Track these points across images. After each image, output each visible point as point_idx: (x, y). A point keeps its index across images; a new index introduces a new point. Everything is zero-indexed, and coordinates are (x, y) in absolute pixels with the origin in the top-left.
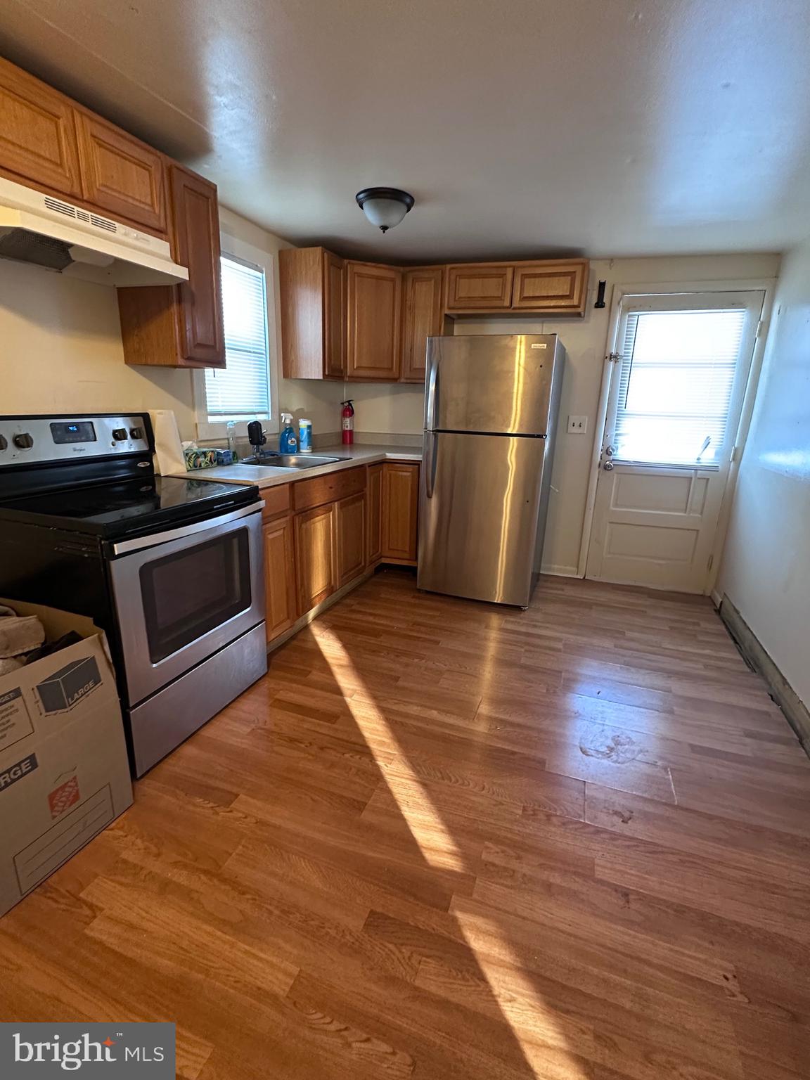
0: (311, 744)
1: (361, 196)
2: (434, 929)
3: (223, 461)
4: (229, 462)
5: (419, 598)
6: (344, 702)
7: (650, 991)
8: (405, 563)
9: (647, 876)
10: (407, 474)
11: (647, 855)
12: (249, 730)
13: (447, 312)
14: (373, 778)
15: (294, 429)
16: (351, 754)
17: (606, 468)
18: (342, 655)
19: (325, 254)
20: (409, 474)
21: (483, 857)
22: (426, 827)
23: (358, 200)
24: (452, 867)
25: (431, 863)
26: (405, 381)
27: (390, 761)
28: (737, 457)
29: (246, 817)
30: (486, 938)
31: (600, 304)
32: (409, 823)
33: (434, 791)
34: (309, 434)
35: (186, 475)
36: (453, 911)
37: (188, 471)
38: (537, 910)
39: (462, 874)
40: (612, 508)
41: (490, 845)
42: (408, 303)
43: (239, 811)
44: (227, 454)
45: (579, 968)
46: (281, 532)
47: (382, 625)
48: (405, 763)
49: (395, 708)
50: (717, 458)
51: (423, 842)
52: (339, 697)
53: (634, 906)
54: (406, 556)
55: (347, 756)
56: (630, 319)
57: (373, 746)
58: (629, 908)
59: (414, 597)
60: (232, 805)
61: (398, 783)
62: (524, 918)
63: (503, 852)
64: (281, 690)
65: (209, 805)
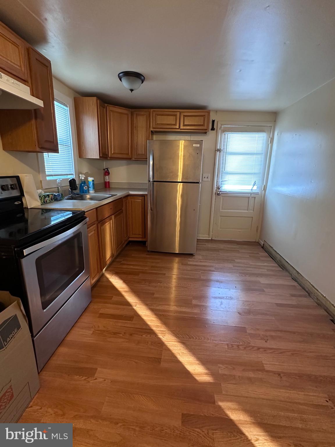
0: (124, 333)
1: (121, 75)
2: (213, 415)
3: (57, 199)
4: (60, 199)
5: (148, 255)
6: (134, 309)
7: (305, 416)
8: (140, 240)
9: (283, 364)
10: (139, 200)
11: (280, 354)
12: (91, 332)
13: (152, 129)
14: (159, 345)
15: (86, 182)
16: (146, 335)
17: (218, 194)
18: (124, 286)
19: (98, 101)
20: (140, 200)
21: (220, 372)
22: (191, 364)
23: (119, 77)
24: (209, 380)
25: (200, 381)
26: (134, 159)
27: (164, 335)
28: (265, 189)
29: (105, 380)
30: (236, 412)
31: (213, 129)
32: (183, 364)
33: (188, 345)
34: (93, 184)
35: (40, 207)
36: (217, 403)
37: (41, 205)
38: (250, 392)
39: (214, 383)
40: (221, 210)
41: (221, 366)
42: (135, 125)
43: (100, 378)
44: (59, 195)
45: (275, 414)
46: (94, 232)
47: (138, 269)
48: (171, 334)
49: (158, 308)
50: (258, 189)
51: (192, 371)
52: (130, 307)
53: (284, 378)
54: (141, 236)
55: (144, 336)
56: (225, 135)
57: (154, 329)
58: (283, 380)
59: (147, 255)
60: (96, 375)
61: (171, 345)
62: (247, 397)
63: (227, 367)
64: (101, 308)
65: (83, 379)
